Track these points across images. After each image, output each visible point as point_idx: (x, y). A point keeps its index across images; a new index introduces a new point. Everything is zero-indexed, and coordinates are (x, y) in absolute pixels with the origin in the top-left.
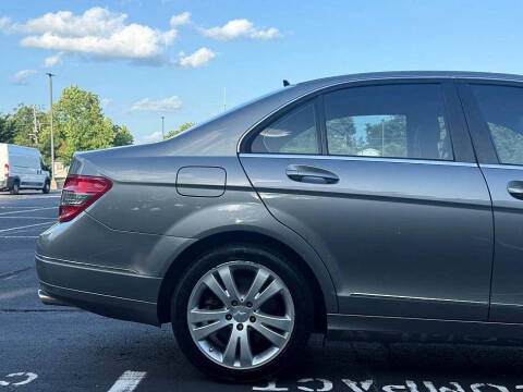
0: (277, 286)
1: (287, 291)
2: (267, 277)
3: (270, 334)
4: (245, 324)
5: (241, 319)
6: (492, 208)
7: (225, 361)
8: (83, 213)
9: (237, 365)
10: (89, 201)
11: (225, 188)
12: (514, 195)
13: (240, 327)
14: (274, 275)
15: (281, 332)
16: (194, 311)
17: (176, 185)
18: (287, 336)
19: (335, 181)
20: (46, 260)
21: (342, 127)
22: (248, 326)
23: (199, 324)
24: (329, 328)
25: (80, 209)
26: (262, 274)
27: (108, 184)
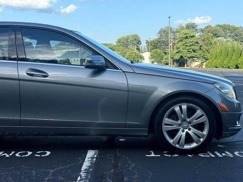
6: (19, 80)
12: (28, 74)
21: (135, 42)
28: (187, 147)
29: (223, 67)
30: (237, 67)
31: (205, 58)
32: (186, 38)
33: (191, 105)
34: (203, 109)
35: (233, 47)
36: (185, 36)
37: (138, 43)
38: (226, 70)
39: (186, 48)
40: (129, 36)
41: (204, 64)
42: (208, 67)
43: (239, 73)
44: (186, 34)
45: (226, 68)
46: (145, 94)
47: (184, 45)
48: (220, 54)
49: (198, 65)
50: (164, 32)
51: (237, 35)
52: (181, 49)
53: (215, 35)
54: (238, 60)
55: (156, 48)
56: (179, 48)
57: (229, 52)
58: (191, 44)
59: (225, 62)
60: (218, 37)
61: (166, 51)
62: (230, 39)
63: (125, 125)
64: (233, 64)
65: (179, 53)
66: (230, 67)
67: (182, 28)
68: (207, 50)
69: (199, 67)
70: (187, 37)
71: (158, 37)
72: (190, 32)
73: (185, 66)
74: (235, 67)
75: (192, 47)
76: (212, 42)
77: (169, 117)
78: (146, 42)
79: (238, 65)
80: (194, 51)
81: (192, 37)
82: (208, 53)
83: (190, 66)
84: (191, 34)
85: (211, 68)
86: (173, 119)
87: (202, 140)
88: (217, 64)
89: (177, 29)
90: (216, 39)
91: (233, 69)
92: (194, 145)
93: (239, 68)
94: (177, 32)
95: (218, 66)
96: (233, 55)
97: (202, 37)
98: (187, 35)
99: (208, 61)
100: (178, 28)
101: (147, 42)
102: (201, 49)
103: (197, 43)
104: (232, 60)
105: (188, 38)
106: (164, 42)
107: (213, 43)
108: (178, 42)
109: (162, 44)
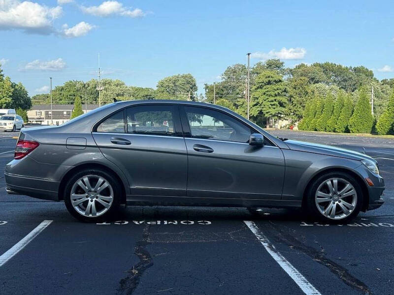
0: (106, 184)
1: (111, 187)
2: (102, 181)
3: (104, 203)
4: (94, 200)
5: (92, 198)
6: (187, 154)
7: (86, 214)
8: (27, 156)
9: (91, 215)
10: (29, 151)
11: (86, 146)
12: (195, 149)
13: (92, 201)
14: (106, 180)
15: (109, 202)
16: (73, 195)
17: (66, 145)
18: (110, 204)
19: (130, 144)
20: (10, 174)
21: (188, 86)
22: (95, 200)
23: (75, 200)
24: (127, 200)
25: (25, 154)
26: (101, 180)
27: (37, 144)
28: (337, 218)
29: (325, 129)
30: (347, 131)
31: (297, 115)
32: (269, 83)
33: (341, 179)
34: (352, 183)
35: (341, 100)
36: (267, 80)
37: (191, 88)
38: (331, 135)
39: (268, 99)
40: (178, 77)
41: (297, 124)
42: (303, 130)
43: (351, 140)
44: (269, 77)
45: (330, 131)
46: (300, 168)
47: (264, 94)
48: (321, 110)
49: (286, 126)
50: (234, 73)
51: (345, 80)
52: (260, 100)
53: (313, 79)
54: (349, 120)
55: (221, 97)
56: (258, 99)
57: (335, 107)
58: (276, 92)
59: (329, 122)
60: (317, 82)
61: (238, 102)
62: (335, 87)
63: (281, 198)
64: (341, 125)
65: (257, 106)
66: (336, 130)
67: (262, 68)
68: (301, 103)
69: (288, 128)
70: (269, 81)
71: (224, 80)
72: (274, 74)
73: (266, 127)
74: (344, 129)
75: (278, 98)
76: (307, 90)
77: (321, 190)
78: (204, 86)
79: (349, 127)
80: (281, 104)
81: (276, 82)
82: (302, 108)
83: (273, 127)
84: (277, 78)
85: (306, 130)
86: (324, 192)
87: (350, 211)
88: (317, 124)
89: (253, 68)
90: (313, 86)
91: (341, 134)
92: (344, 216)
93: (351, 132)
94: (253, 73)
95: (318, 128)
96: (341, 112)
97: (293, 83)
98: (271, 79)
99: (302, 120)
100: (255, 67)
101: (207, 87)
102: (290, 100)
103: (285, 91)
104: (340, 119)
105: (271, 84)
106: (233, 88)
107: (309, 91)
108: (256, 89)
109: (231, 92)
